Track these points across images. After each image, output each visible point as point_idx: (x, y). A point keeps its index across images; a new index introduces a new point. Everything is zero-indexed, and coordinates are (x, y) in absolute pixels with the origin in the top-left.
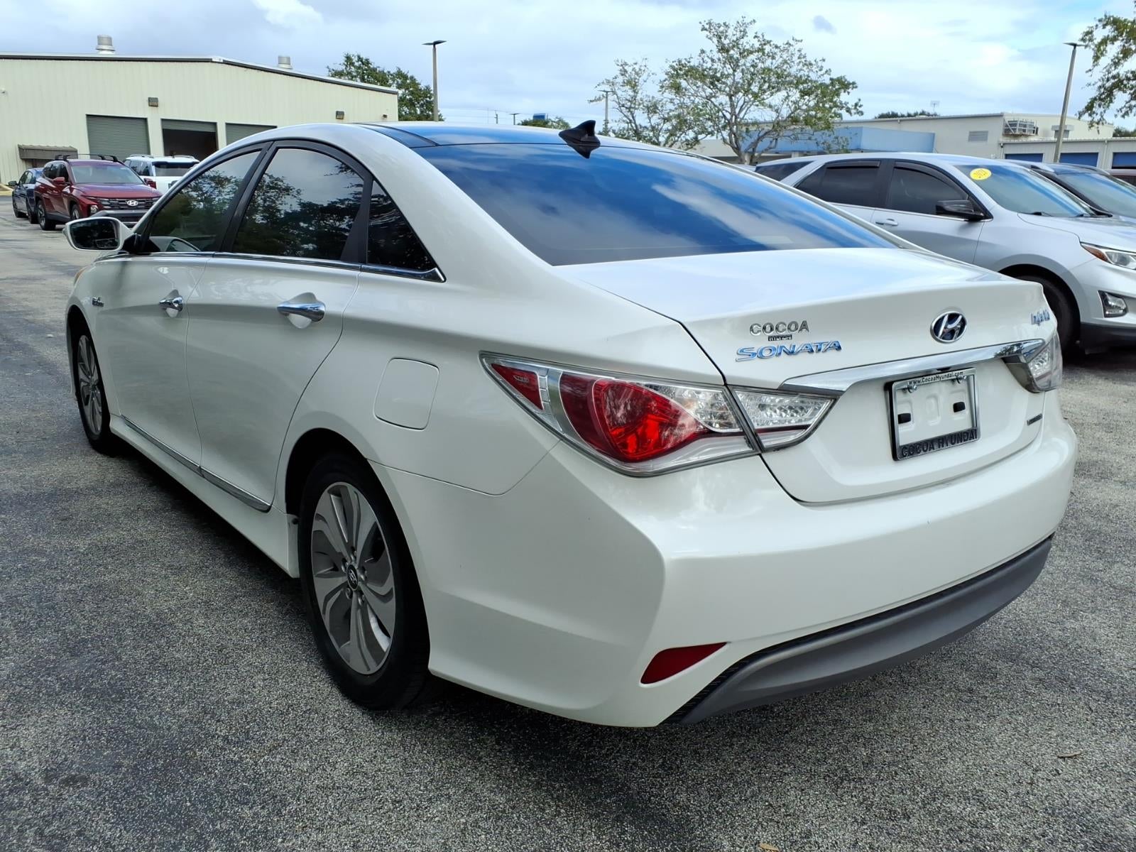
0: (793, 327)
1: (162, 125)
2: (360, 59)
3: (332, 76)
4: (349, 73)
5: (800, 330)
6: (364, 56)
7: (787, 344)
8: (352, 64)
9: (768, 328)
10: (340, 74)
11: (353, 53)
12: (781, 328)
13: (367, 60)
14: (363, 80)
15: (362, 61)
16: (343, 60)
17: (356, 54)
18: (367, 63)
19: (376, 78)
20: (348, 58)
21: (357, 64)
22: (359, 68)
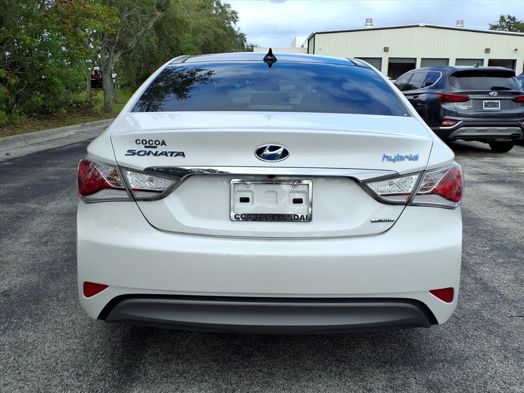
0: (157, 143)
1: (389, 61)
2: (509, 17)
3: (491, 29)
4: (502, 26)
5: (161, 145)
6: (512, 16)
7: (154, 151)
8: (504, 21)
9: (144, 142)
10: (494, 27)
11: (505, 14)
12: (151, 142)
13: (514, 18)
14: (510, 30)
15: (510, 19)
16: (499, 19)
17: (507, 15)
18: (514, 19)
19: (517, 28)
20: (502, 18)
21: (507, 21)
22: (508, 22)
